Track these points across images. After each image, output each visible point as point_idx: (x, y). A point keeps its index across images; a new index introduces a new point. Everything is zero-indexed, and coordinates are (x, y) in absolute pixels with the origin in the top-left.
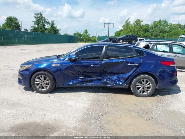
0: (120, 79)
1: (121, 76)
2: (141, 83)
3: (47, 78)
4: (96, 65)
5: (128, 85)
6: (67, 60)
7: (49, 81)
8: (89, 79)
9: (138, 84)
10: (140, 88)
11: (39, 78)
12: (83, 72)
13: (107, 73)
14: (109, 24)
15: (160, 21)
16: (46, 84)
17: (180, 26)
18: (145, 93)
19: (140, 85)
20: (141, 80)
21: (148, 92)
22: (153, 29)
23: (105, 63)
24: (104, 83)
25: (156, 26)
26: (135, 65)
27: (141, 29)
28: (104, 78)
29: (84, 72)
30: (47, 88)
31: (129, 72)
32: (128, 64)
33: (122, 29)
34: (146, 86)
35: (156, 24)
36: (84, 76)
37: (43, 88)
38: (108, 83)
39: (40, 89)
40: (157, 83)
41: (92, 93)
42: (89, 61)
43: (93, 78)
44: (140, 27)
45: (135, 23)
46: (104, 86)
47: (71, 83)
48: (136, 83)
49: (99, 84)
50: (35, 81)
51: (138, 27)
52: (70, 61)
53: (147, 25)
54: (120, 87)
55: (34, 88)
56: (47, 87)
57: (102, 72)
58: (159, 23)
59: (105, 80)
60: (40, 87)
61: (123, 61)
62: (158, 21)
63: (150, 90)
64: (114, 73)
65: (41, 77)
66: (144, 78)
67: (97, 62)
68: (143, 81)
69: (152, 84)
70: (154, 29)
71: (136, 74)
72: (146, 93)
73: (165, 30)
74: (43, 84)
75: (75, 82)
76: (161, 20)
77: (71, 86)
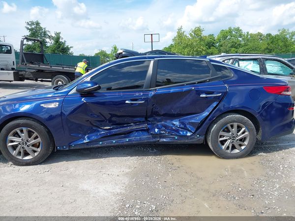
0: (185, 126)
1: (187, 119)
2: (228, 131)
3: (34, 133)
4: (136, 100)
5: (202, 138)
6: (74, 94)
7: (39, 140)
8: (123, 130)
9: (221, 133)
10: (226, 140)
11: (16, 135)
12: (110, 116)
13: (159, 115)
14: (152, 35)
15: (230, 29)
16: (33, 145)
17: (261, 36)
18: (236, 151)
19: (226, 136)
20: (229, 126)
21: (243, 148)
22: (220, 42)
23: (154, 95)
24: (155, 136)
25: (225, 37)
26: (215, 97)
27: (202, 43)
28: (155, 125)
29: (113, 115)
30: (36, 154)
31: (203, 111)
32: (201, 96)
33: (173, 43)
34: (237, 136)
35: (225, 35)
36: (112, 125)
37: (26, 154)
38: (161, 136)
39: (20, 158)
40: (257, 130)
41: (131, 158)
42: (121, 93)
43: (131, 128)
44: (201, 39)
45: (192, 33)
46: (155, 142)
47: (85, 142)
48: (218, 131)
49: (145, 137)
50: (8, 141)
51: (198, 39)
52: (81, 95)
53: (211, 36)
54: (187, 141)
55: (6, 157)
56: (35, 151)
57: (149, 114)
58: (230, 32)
59: (156, 130)
60: (19, 153)
61: (191, 90)
62: (228, 29)
63: (246, 143)
64: (174, 114)
65: (22, 131)
66: (234, 121)
67: (137, 94)
68: (232, 126)
69: (249, 131)
70: (222, 42)
71: (218, 114)
72: (239, 151)
73: (238, 43)
74: (26, 147)
75: (94, 138)
76: (232, 28)
77: (86, 147)
